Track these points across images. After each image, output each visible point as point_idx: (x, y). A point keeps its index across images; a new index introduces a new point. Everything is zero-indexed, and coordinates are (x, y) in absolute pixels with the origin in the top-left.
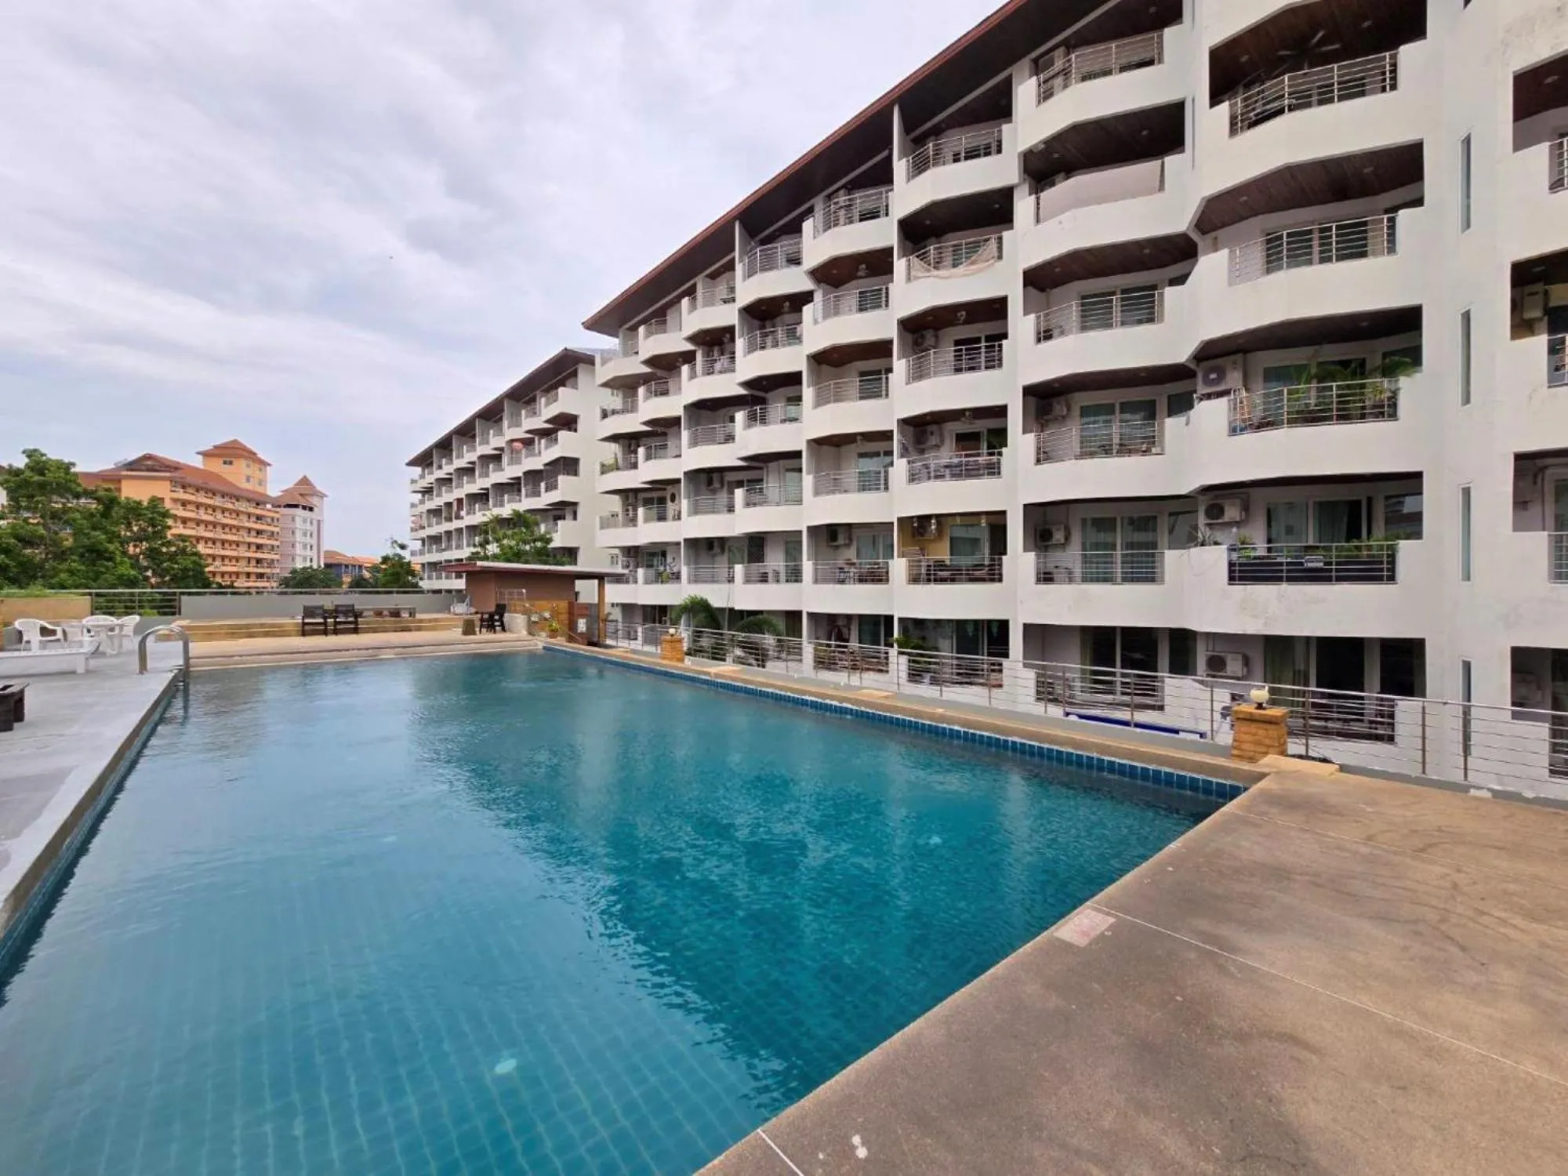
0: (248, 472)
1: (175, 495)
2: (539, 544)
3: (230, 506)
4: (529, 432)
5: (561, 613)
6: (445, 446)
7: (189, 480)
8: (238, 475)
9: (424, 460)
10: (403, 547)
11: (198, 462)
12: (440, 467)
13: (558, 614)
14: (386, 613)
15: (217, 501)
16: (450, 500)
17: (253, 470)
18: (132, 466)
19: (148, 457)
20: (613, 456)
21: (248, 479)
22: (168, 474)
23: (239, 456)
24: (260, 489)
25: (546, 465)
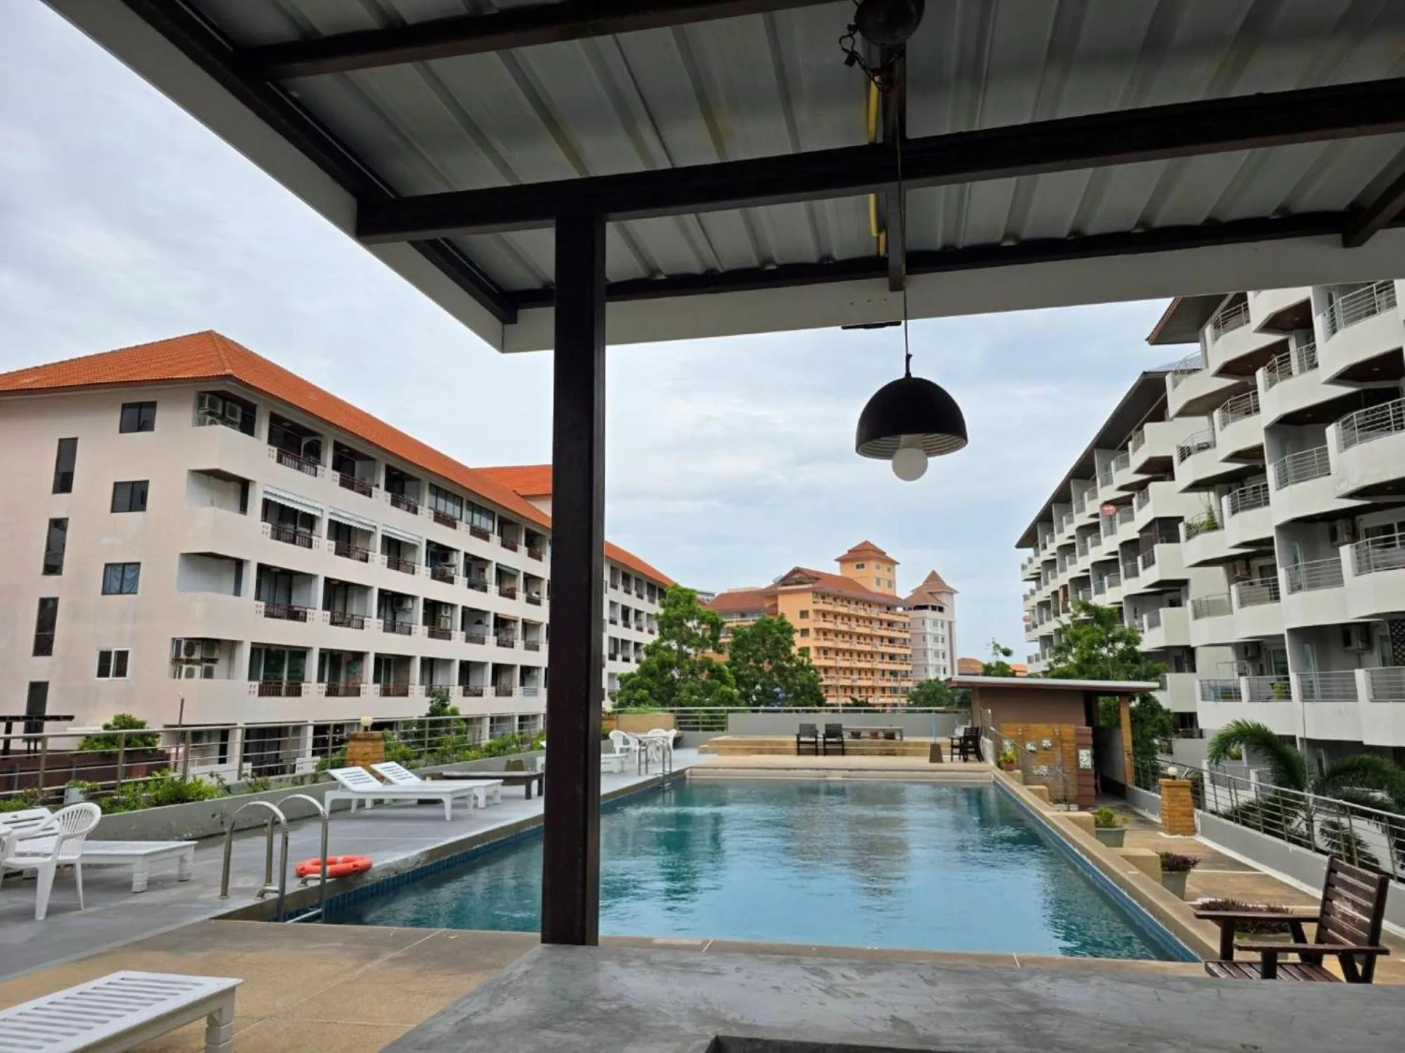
0: (878, 573)
1: (818, 607)
2: (1120, 645)
3: (862, 613)
4: (1122, 488)
5: (1068, 742)
6: (1045, 519)
7: (827, 589)
8: (869, 578)
9: (1029, 540)
10: (1007, 653)
11: (835, 569)
12: (1045, 547)
13: (1062, 741)
14: (881, 734)
15: (851, 609)
16: (1057, 588)
17: (882, 572)
18: (785, 581)
19: (797, 571)
20: (1205, 510)
21: (878, 583)
22: (810, 586)
23: (869, 559)
24: (888, 592)
25: (1141, 531)
